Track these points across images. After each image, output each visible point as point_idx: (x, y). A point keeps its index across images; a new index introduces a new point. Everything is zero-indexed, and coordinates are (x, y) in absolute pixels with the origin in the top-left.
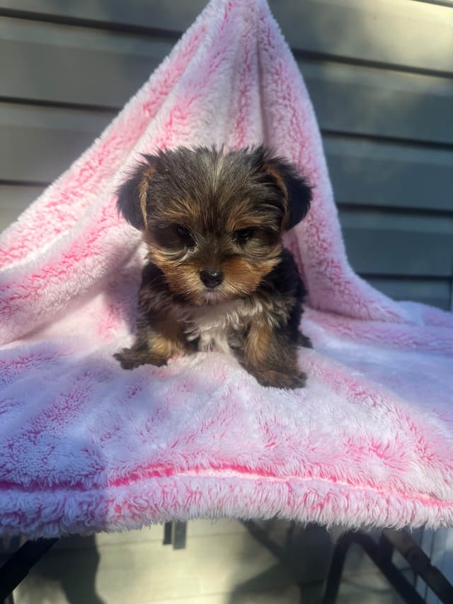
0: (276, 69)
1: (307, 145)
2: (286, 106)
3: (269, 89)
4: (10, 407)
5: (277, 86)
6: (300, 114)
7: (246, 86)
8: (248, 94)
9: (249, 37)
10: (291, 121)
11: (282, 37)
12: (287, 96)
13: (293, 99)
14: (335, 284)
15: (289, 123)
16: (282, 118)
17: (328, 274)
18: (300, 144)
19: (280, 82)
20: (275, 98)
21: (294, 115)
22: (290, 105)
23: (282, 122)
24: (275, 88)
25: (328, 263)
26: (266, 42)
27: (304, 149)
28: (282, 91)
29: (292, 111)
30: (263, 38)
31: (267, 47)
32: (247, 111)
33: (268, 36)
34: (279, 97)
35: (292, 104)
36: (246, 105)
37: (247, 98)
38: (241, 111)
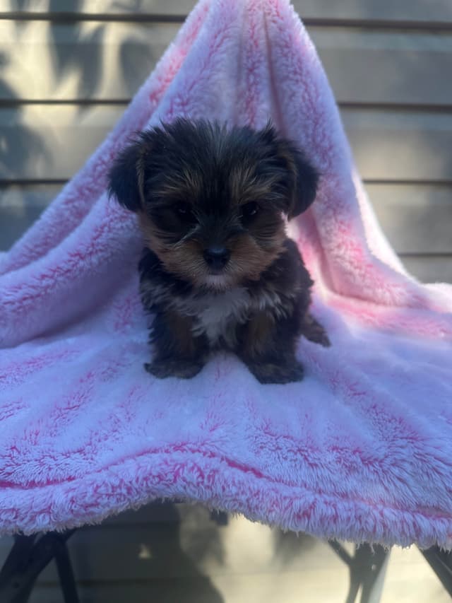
0: (286, 41)
1: (320, 121)
2: (297, 81)
3: (278, 64)
4: (16, 411)
5: (287, 60)
6: (313, 89)
7: (254, 63)
8: (256, 71)
9: (254, 10)
10: (303, 97)
11: (292, 7)
12: (298, 70)
13: (304, 73)
14: (356, 268)
15: (301, 100)
16: (293, 94)
17: (347, 257)
18: (314, 122)
19: (290, 55)
20: (285, 74)
21: (306, 90)
22: (301, 80)
23: (293, 98)
24: (285, 62)
25: (347, 246)
26: (275, 13)
27: (318, 126)
28: (293, 65)
29: (304, 87)
30: (271, 10)
31: (276, 18)
32: (256, 89)
33: (276, 7)
34: (289, 72)
35: (304, 78)
36: (256, 83)
37: (256, 75)
38: (249, 90)
